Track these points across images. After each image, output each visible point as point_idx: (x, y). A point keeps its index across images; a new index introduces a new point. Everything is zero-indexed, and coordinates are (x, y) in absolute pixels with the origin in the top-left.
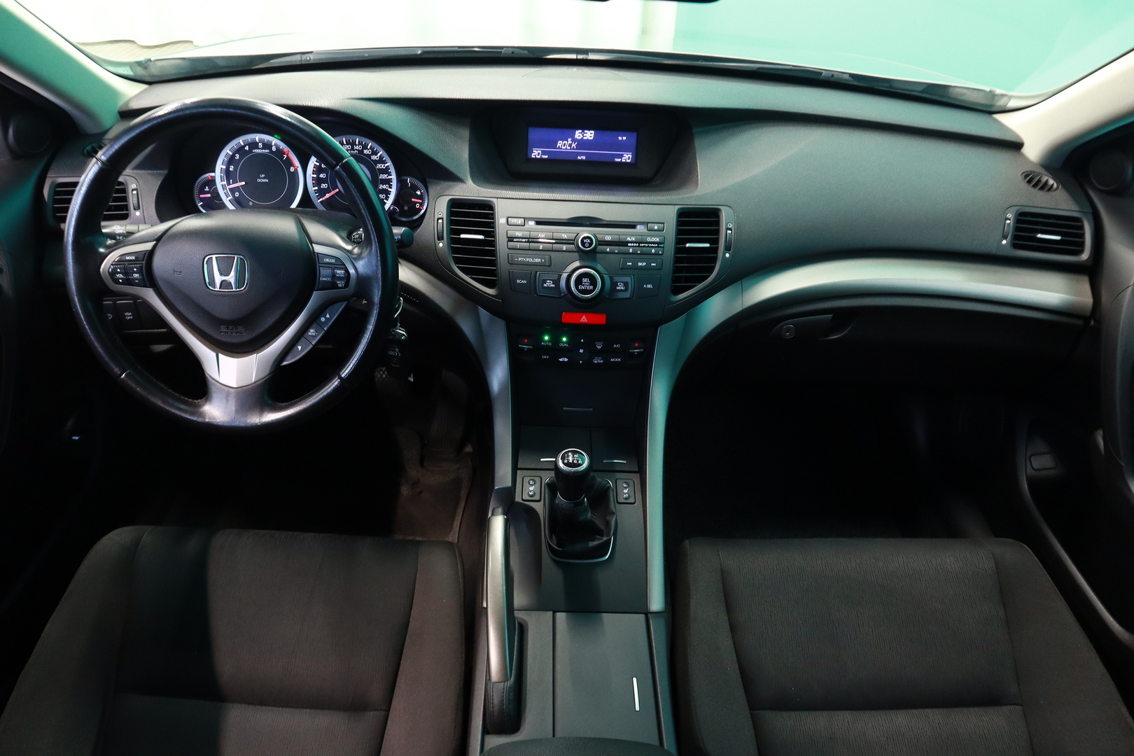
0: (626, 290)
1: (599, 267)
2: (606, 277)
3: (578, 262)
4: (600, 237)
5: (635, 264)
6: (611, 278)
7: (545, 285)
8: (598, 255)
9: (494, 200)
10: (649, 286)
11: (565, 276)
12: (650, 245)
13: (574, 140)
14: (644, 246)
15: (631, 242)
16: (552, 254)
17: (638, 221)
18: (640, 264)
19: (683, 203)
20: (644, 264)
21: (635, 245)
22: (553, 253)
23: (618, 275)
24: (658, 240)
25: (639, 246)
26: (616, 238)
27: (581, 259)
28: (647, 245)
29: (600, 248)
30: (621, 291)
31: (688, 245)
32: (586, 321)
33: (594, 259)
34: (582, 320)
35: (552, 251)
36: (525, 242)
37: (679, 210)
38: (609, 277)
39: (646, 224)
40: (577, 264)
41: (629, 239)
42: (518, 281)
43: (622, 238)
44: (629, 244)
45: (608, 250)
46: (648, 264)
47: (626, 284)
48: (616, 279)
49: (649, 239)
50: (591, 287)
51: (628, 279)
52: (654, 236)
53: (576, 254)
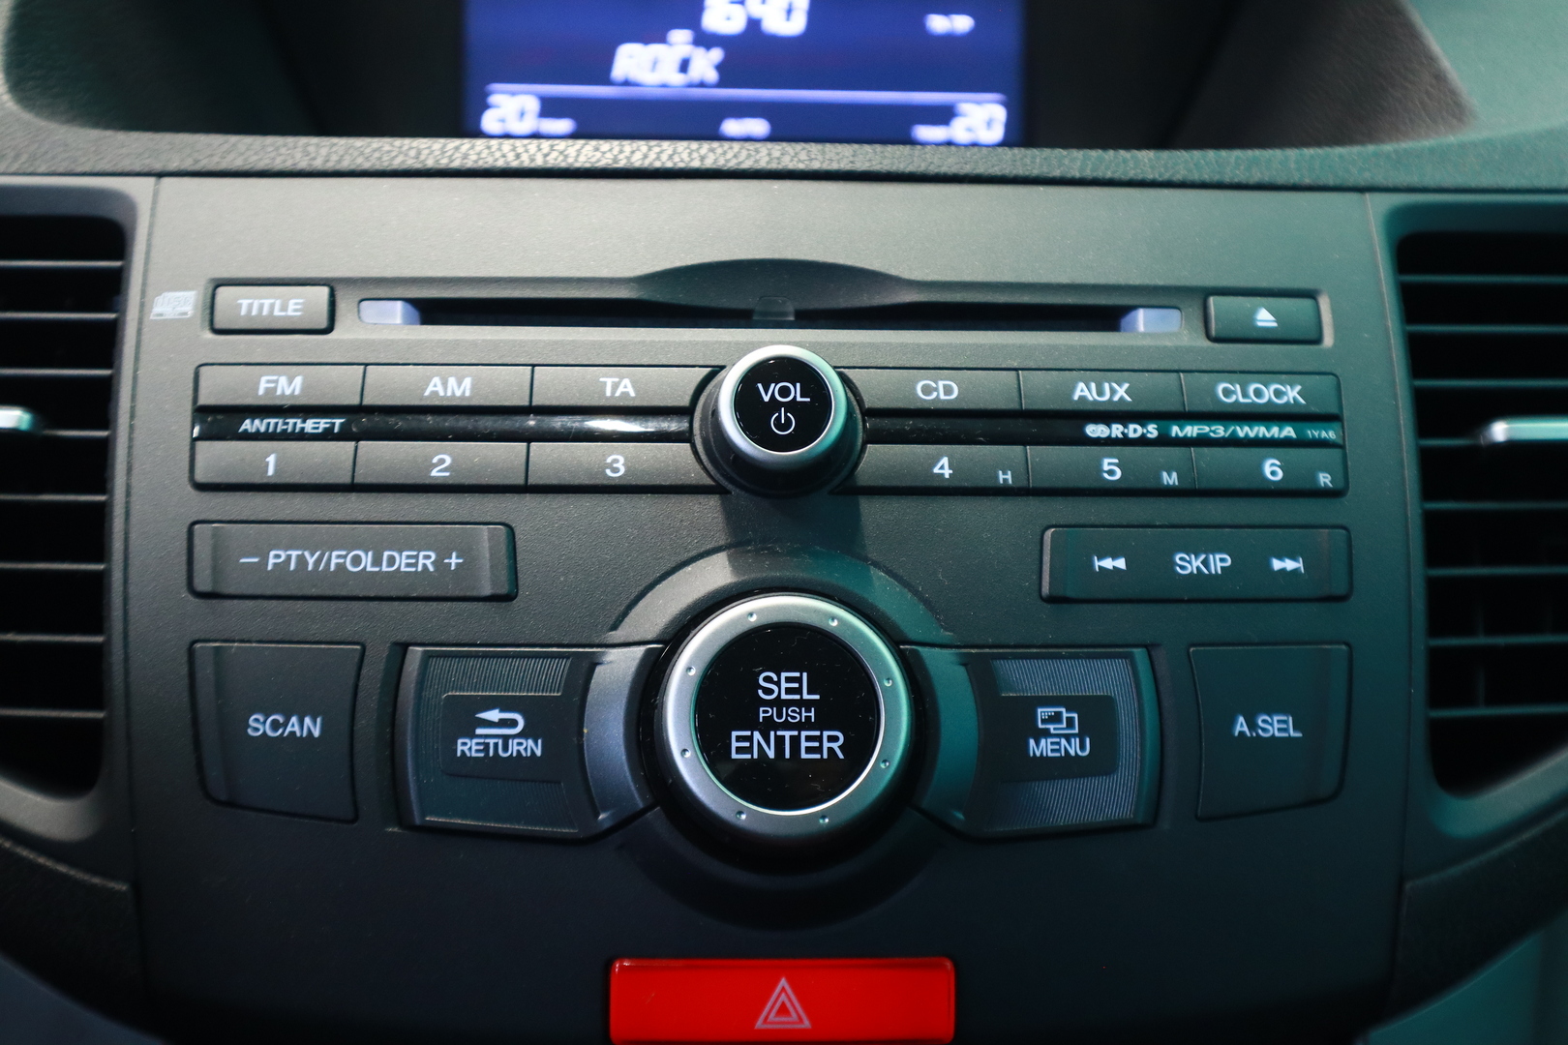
0: (1101, 762)
1: (883, 591)
2: (942, 664)
3: (721, 560)
4: (878, 389)
5: (1151, 562)
6: (981, 672)
7: (468, 747)
8: (873, 512)
9: (138, 190)
10: (1275, 726)
11: (619, 665)
12: (1244, 431)
13: (705, 40)
14: (1202, 441)
15: (1106, 416)
16: (522, 511)
17: (1135, 279)
18: (1189, 564)
19: (1414, 180)
20: (1219, 562)
21: (1134, 430)
22: (529, 501)
23: (1024, 650)
24: (1292, 394)
25: (1164, 441)
26: (994, 391)
27: (739, 542)
28: (1219, 431)
29: (879, 459)
30: (1065, 767)
31: (1500, 431)
32: (799, 1020)
33: (846, 540)
34: (768, 1019)
35: (526, 489)
36: (327, 435)
37: (1397, 216)
38: (966, 662)
39: (1192, 297)
40: (716, 573)
41: (1084, 392)
42: (259, 725)
43: (1040, 391)
44: (1095, 430)
45: (943, 468)
46: (1248, 563)
47: (1096, 715)
48: (1022, 677)
49: (1230, 393)
50: (833, 742)
51: (1105, 678)
52: (1267, 374)
53: (708, 509)
